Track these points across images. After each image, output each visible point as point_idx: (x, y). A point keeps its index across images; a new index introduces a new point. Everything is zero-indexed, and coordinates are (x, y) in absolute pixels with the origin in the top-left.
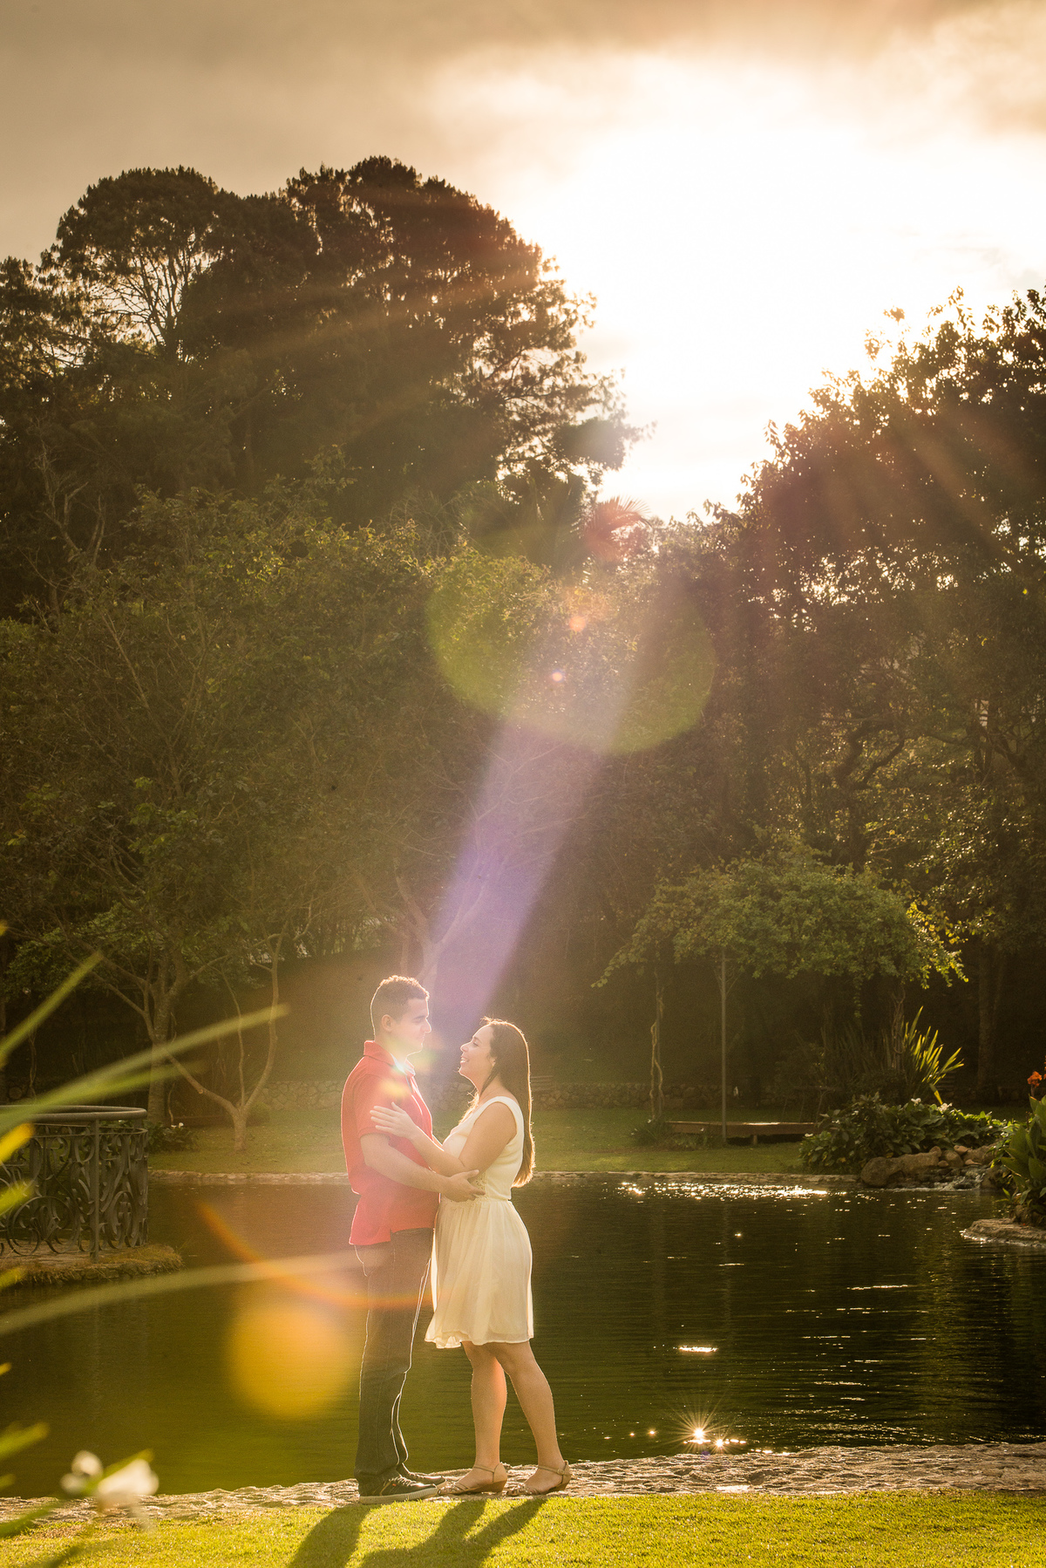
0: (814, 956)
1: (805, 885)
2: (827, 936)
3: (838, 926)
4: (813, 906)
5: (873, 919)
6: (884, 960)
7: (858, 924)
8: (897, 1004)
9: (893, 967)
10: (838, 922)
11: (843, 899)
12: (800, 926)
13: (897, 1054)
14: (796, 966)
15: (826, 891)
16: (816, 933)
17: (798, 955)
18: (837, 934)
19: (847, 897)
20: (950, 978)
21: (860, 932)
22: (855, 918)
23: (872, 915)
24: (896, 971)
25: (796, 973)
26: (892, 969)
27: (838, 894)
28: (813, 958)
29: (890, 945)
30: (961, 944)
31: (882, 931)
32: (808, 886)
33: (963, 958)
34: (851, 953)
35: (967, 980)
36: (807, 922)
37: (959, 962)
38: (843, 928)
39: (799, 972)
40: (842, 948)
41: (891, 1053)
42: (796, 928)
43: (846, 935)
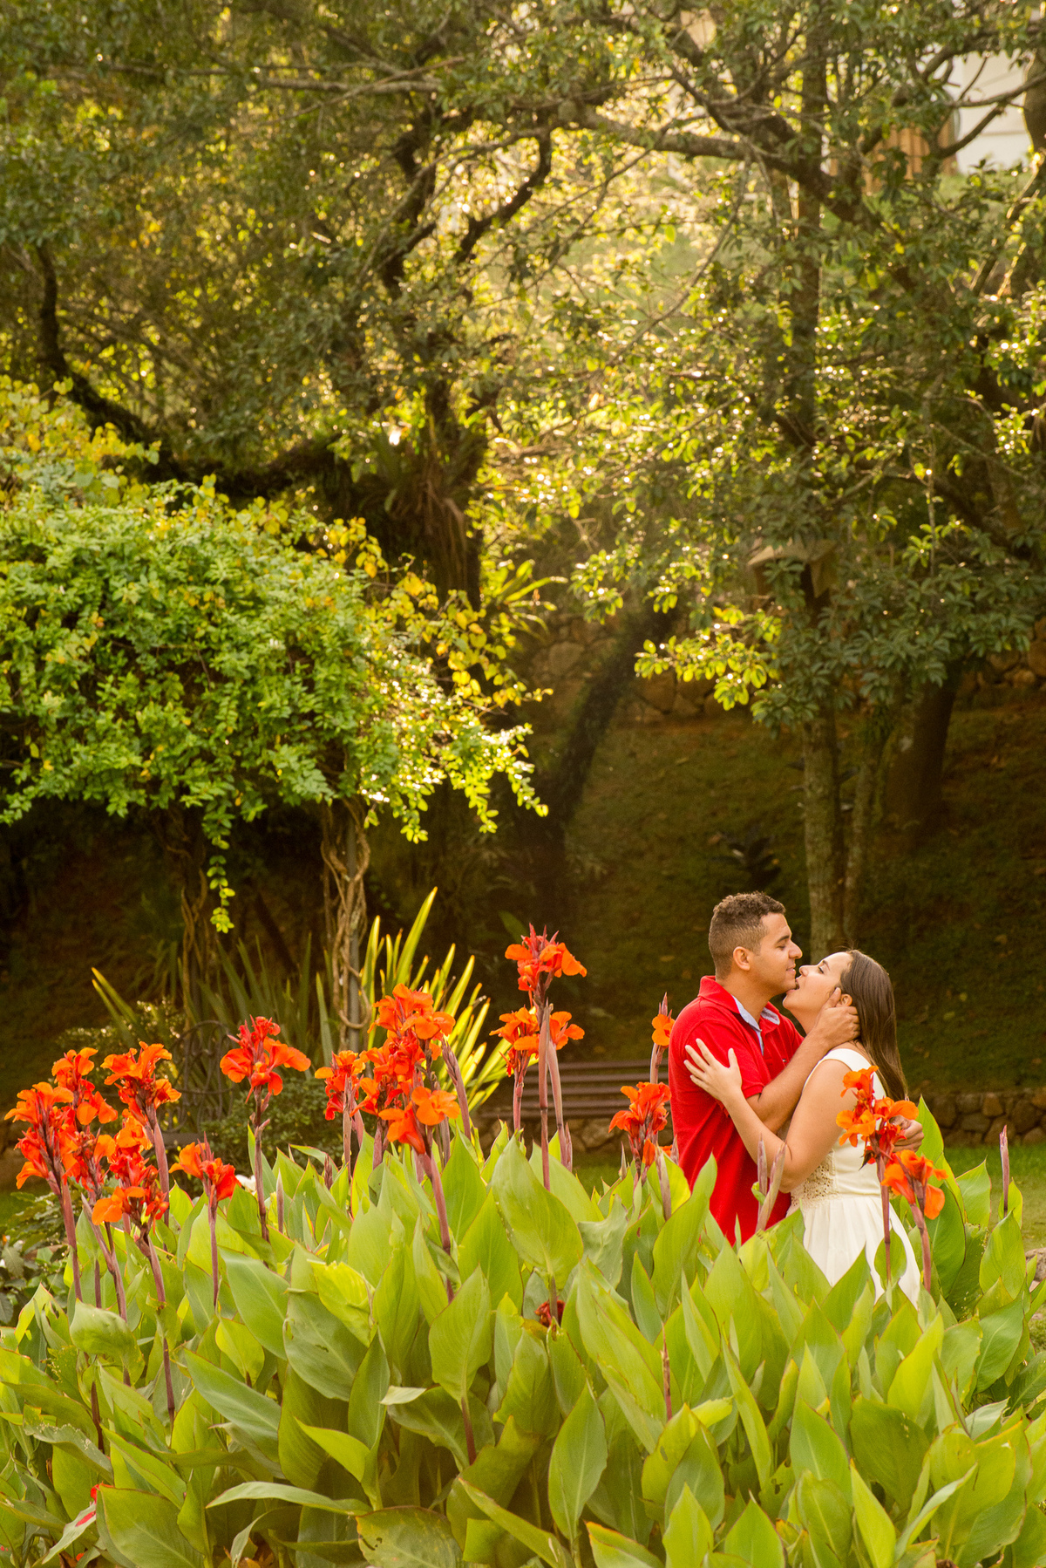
0: (83, 756)
1: (60, 543)
2: (121, 694)
3: (152, 662)
4: (81, 608)
5: (261, 639)
6: (286, 757)
7: (215, 653)
8: (346, 884)
9: (318, 774)
10: (153, 652)
11: (170, 582)
12: (40, 665)
13: (348, 1029)
14: (28, 782)
15: (122, 559)
16: (89, 685)
17: (35, 752)
18: (154, 688)
19: (182, 576)
20: (490, 808)
21: (219, 677)
22: (206, 638)
23: (257, 627)
24: (325, 788)
25: (27, 806)
26: (311, 784)
27: (158, 569)
28: (77, 762)
29: (311, 715)
30: (530, 706)
31: (288, 670)
32: (69, 549)
33: (532, 749)
34: (191, 740)
35: (543, 811)
36: (57, 656)
37: (520, 757)
38: (171, 667)
39: (35, 801)
40: (167, 727)
41: (332, 1027)
42: (27, 673)
43: (180, 687)
